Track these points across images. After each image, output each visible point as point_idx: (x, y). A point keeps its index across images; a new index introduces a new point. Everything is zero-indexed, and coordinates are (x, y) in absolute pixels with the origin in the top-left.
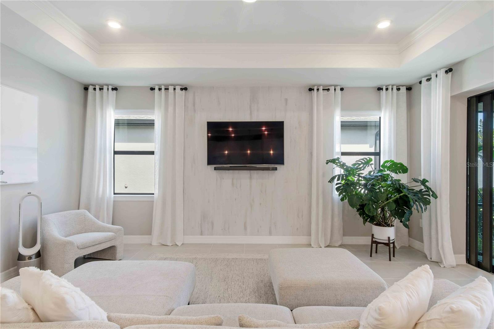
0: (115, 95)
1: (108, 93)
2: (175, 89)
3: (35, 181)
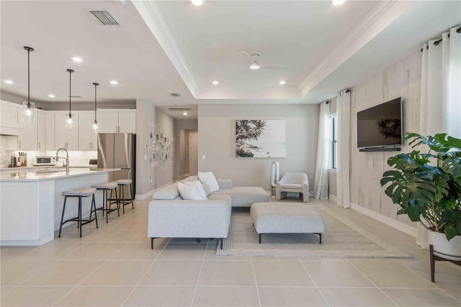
0: (329, 106)
2: (343, 93)
3: (284, 157)
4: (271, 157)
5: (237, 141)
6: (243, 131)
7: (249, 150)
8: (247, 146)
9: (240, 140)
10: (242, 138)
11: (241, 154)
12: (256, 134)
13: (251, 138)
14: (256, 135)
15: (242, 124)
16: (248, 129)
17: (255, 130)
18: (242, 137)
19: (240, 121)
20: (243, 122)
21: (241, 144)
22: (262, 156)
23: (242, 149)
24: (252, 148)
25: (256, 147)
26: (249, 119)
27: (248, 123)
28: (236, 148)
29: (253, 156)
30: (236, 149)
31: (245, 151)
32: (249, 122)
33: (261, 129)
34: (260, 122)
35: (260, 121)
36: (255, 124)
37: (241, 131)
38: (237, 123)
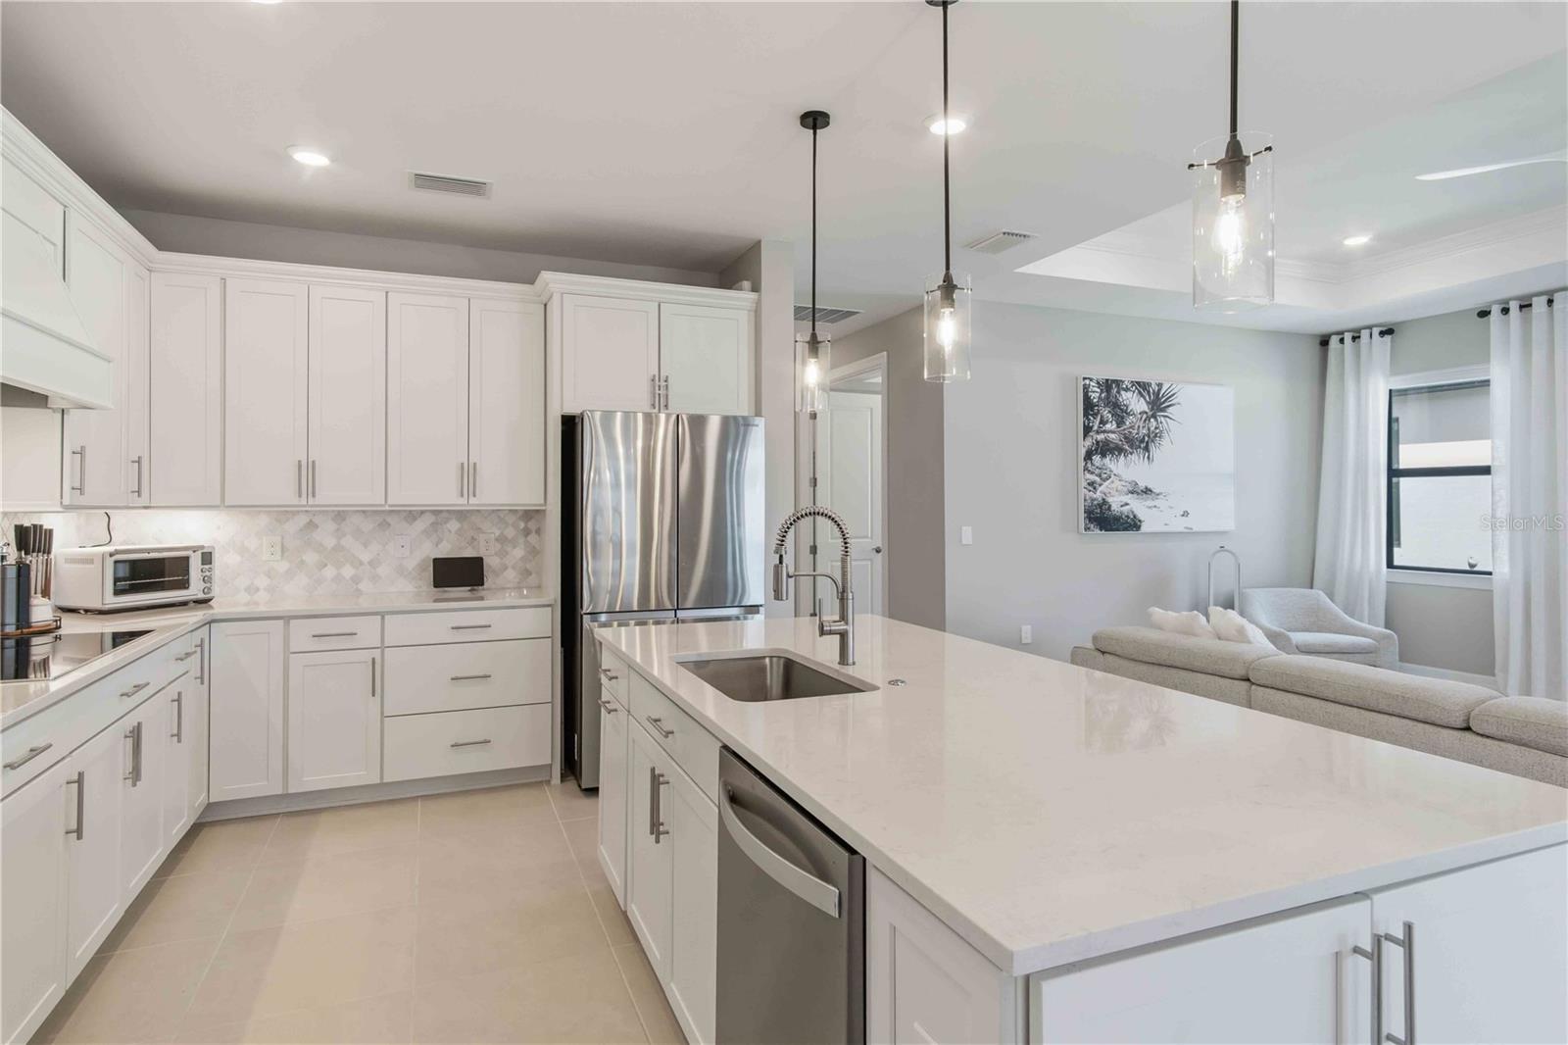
0: (1389, 344)
1: (1371, 343)
2: (1550, 302)
3: (1227, 529)
4: (1195, 529)
5: (1089, 465)
6: (1107, 422)
7: (1127, 504)
8: (1120, 488)
9: (1097, 459)
10: (1104, 455)
11: (1102, 519)
12: (1149, 437)
13: (1131, 454)
14: (1147, 442)
15: (1103, 395)
16: (1123, 418)
17: (1145, 420)
18: (1105, 449)
19: (1098, 383)
20: (1108, 385)
21: (1100, 476)
22: (1166, 525)
23: (1104, 499)
24: (1135, 495)
25: (1147, 491)
26: (1127, 375)
27: (1123, 393)
28: (1085, 495)
29: (1138, 528)
30: (1085, 500)
31: (1115, 507)
32: (1127, 390)
33: (1162, 418)
34: (1159, 390)
35: (1160, 385)
36: (1145, 399)
37: (1100, 423)
38: (1087, 392)
